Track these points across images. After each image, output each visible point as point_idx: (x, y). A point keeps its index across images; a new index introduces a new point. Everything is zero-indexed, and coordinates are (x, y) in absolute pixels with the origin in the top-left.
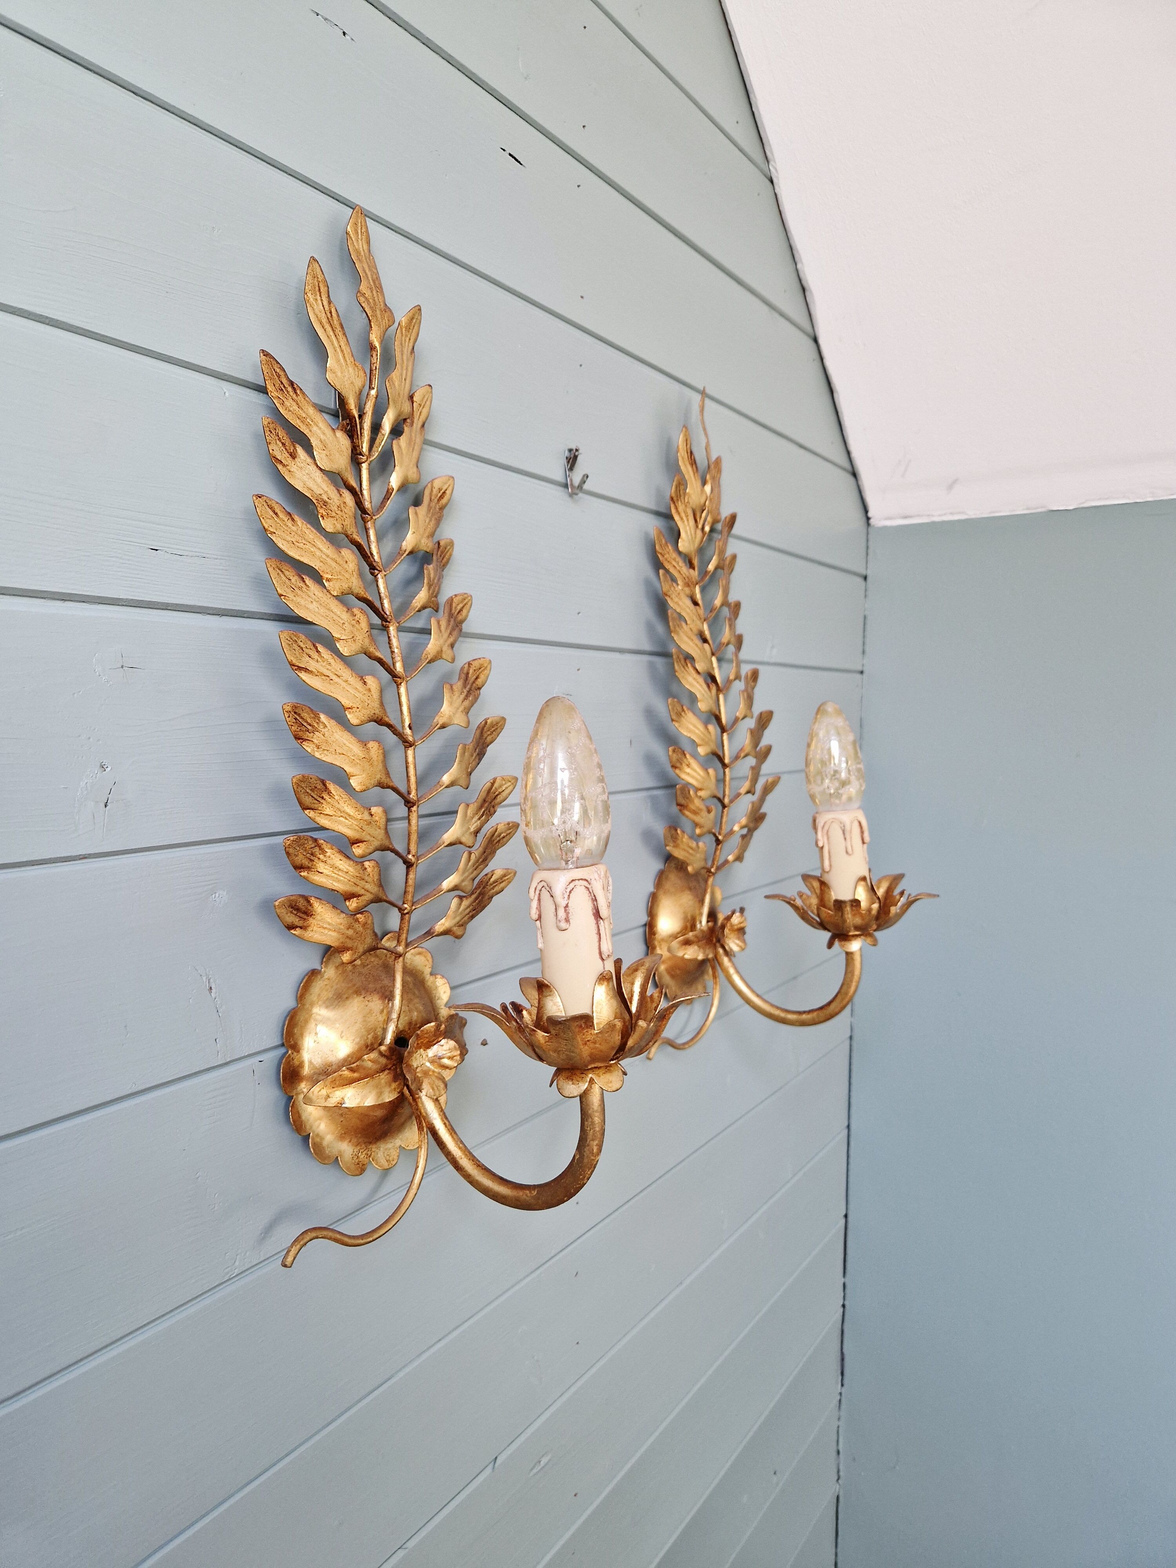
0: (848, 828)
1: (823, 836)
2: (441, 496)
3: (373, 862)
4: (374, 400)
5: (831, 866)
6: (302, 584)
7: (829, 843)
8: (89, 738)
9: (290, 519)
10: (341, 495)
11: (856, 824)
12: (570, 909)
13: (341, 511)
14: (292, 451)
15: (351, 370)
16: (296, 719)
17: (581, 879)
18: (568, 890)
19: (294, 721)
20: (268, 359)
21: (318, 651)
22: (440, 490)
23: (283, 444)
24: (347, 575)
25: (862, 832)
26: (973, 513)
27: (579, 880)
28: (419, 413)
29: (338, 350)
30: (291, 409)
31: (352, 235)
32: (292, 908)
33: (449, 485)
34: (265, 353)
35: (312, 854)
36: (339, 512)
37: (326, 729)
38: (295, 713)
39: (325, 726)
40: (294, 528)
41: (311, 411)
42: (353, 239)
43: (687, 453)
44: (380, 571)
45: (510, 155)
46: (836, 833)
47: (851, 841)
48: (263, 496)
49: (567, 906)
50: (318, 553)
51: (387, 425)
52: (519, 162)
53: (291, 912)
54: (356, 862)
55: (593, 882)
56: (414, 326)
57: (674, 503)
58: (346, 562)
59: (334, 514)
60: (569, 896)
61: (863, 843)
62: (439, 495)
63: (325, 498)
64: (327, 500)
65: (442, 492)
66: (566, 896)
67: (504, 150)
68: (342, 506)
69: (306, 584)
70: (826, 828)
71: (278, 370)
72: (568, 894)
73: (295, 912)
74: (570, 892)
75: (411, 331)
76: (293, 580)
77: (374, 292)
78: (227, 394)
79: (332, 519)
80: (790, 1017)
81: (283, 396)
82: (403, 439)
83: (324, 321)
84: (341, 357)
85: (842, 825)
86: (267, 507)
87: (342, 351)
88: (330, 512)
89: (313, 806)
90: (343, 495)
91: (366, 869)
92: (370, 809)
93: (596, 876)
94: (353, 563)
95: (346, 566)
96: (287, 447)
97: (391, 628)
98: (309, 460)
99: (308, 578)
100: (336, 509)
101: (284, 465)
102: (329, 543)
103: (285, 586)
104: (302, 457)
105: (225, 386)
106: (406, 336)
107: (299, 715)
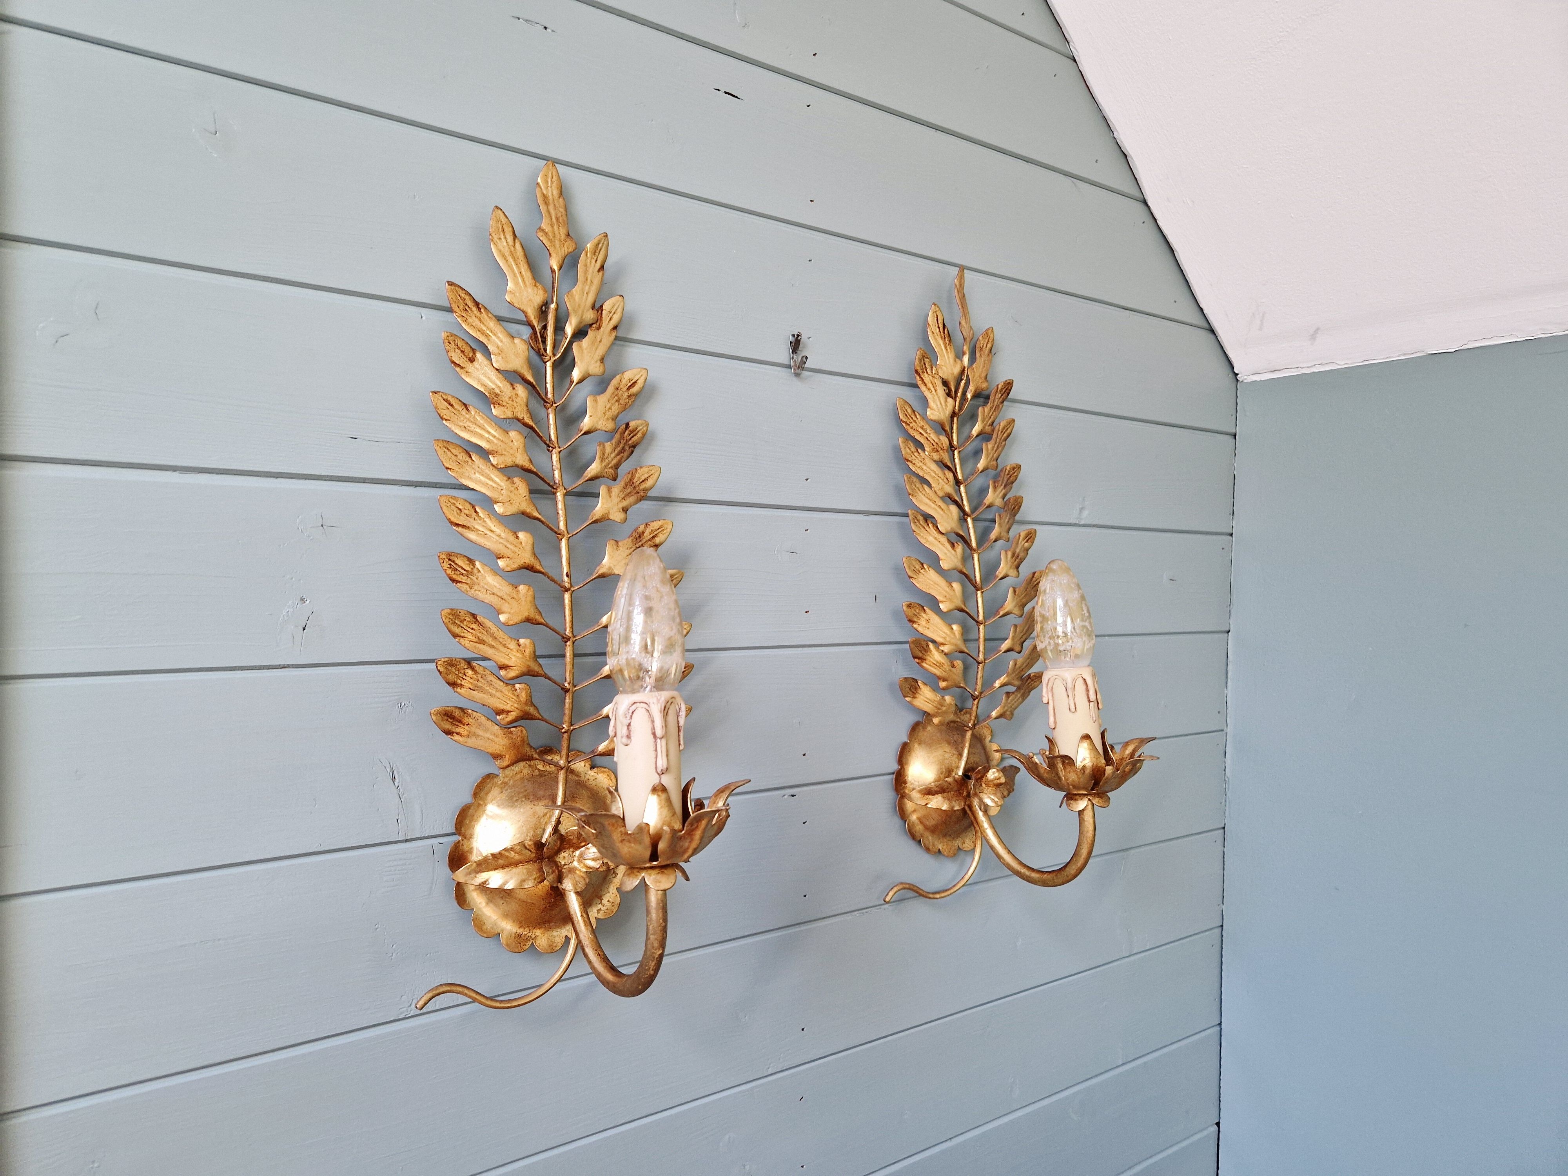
0: (1070, 686)
1: (1047, 693)
2: (632, 384)
3: (523, 685)
4: (554, 311)
5: (1055, 722)
6: (468, 459)
7: (1053, 700)
8: (292, 578)
9: (465, 409)
10: (514, 389)
11: (1080, 682)
12: (632, 727)
13: (513, 401)
14: (471, 356)
15: (530, 290)
16: (450, 565)
17: (642, 702)
18: (631, 711)
19: (449, 566)
20: (453, 287)
21: (476, 512)
22: (630, 380)
23: (462, 352)
24: (511, 452)
25: (1087, 690)
26: (1342, 363)
27: (640, 703)
28: (608, 319)
29: (518, 275)
30: (474, 324)
31: (541, 185)
32: (448, 716)
33: (641, 376)
34: (451, 284)
35: (465, 674)
36: (510, 402)
37: (480, 574)
38: (450, 560)
39: (479, 571)
40: (467, 416)
41: (492, 324)
42: (543, 187)
43: (939, 328)
44: (553, 448)
45: (726, 93)
46: (1059, 690)
47: (1074, 698)
48: (439, 392)
49: (629, 725)
50: (487, 435)
51: (569, 330)
52: (737, 97)
53: (447, 720)
54: (507, 683)
55: (652, 706)
56: (600, 250)
57: (919, 375)
58: (512, 441)
59: (504, 404)
60: (631, 716)
61: (1089, 701)
62: (630, 384)
63: (497, 391)
64: (499, 393)
65: (632, 382)
66: (629, 717)
67: (719, 90)
68: (514, 398)
69: (472, 459)
70: (1050, 684)
71: (463, 295)
72: (630, 714)
73: (451, 721)
74: (633, 713)
75: (597, 254)
76: (460, 456)
77: (556, 227)
78: (424, 318)
79: (503, 408)
80: (1034, 875)
81: (467, 315)
82: (585, 342)
83: (507, 254)
84: (520, 281)
85: (1064, 683)
86: (443, 401)
87: (522, 276)
88: (501, 402)
89: (462, 635)
90: (516, 388)
91: (516, 690)
92: (518, 641)
93: (655, 700)
94: (519, 442)
95: (511, 444)
96: (466, 354)
97: (558, 494)
98: (486, 362)
99: (474, 454)
100: (507, 400)
101: (462, 368)
102: (497, 427)
103: (451, 461)
104: (480, 360)
105: (424, 311)
106: (592, 258)
107: (454, 562)
